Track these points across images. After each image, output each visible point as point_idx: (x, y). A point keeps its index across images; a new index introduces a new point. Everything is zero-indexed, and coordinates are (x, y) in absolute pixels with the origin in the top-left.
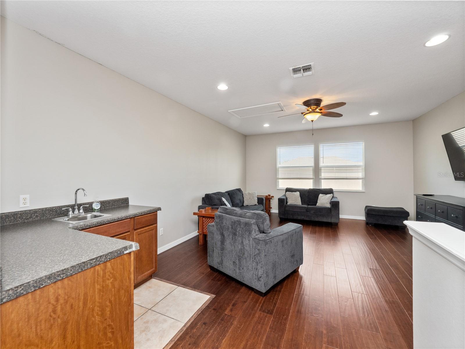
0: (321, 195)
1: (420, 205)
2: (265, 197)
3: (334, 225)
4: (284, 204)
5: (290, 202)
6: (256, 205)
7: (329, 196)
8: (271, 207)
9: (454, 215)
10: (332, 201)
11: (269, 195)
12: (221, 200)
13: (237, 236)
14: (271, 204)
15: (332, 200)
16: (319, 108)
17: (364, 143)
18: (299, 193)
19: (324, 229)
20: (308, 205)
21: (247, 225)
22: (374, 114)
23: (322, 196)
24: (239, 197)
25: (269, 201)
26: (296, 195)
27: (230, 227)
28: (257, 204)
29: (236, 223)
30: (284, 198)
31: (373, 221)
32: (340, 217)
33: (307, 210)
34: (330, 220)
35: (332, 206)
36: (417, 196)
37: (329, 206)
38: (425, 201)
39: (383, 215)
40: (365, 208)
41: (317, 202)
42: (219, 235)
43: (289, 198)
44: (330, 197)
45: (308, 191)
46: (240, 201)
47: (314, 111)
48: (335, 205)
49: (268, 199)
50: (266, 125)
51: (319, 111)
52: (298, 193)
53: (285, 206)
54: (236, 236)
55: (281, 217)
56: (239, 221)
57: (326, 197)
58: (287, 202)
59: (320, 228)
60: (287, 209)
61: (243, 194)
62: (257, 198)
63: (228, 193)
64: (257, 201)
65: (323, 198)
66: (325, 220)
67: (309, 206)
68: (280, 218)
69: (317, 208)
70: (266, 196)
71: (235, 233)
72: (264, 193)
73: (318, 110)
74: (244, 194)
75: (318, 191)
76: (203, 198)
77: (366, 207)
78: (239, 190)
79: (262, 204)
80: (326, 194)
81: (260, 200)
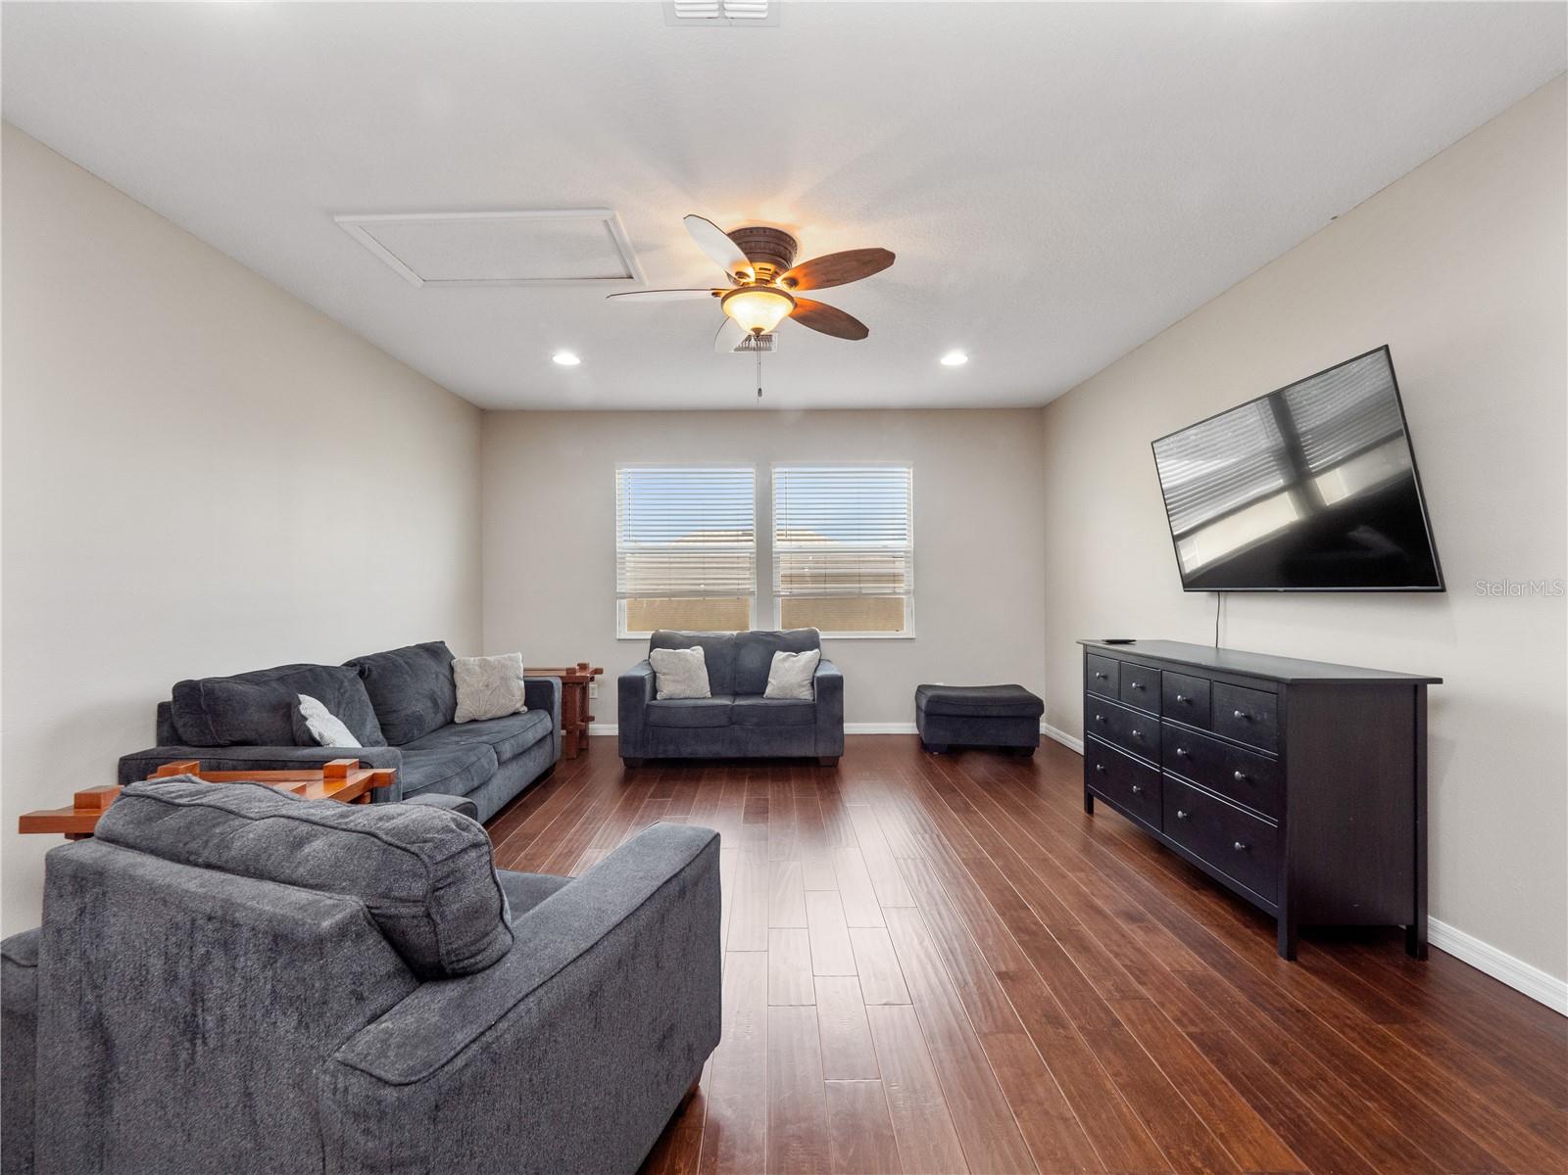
0: (779, 655)
1: (1099, 676)
2: (564, 674)
3: (824, 766)
4: (643, 700)
5: (667, 689)
6: (516, 714)
7: (808, 656)
8: (591, 714)
9: (1241, 711)
10: (818, 678)
11: (583, 667)
12: (288, 711)
13: (205, 1043)
14: (591, 702)
15: (819, 674)
16: (786, 275)
17: (912, 470)
18: (703, 653)
19: (793, 790)
20: (736, 695)
21: (280, 953)
22: (955, 359)
23: (784, 659)
24: (433, 681)
25: (584, 690)
26: (691, 658)
27: (156, 965)
28: (525, 709)
29: (198, 936)
30: (644, 673)
31: (945, 737)
32: (847, 731)
33: (733, 716)
34: (813, 750)
35: (820, 693)
36: (1085, 646)
37: (806, 694)
38: (1120, 663)
39: (975, 714)
40: (917, 693)
41: (765, 683)
42: (76, 1036)
43: (664, 674)
44: (810, 661)
45: (735, 643)
46: (429, 704)
47: (763, 285)
48: (829, 689)
49: (577, 683)
50: (566, 359)
51: (784, 287)
52: (698, 653)
53: (648, 706)
54: (199, 1048)
55: (631, 753)
56: (223, 920)
57: (798, 661)
58: (655, 691)
59: (780, 784)
60: (654, 718)
61: (452, 669)
62: (522, 683)
63: (358, 668)
64: (523, 698)
65: (787, 665)
66: (796, 750)
67: (741, 702)
68: (625, 759)
69: (767, 707)
70: (571, 671)
71: (195, 1016)
72: (556, 658)
73: (779, 283)
74: (457, 669)
75: (771, 639)
76: (163, 708)
77: (921, 689)
78: (435, 651)
79: (545, 709)
80: (798, 650)
81: (537, 694)
